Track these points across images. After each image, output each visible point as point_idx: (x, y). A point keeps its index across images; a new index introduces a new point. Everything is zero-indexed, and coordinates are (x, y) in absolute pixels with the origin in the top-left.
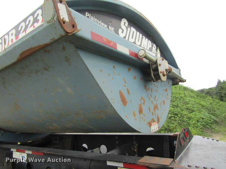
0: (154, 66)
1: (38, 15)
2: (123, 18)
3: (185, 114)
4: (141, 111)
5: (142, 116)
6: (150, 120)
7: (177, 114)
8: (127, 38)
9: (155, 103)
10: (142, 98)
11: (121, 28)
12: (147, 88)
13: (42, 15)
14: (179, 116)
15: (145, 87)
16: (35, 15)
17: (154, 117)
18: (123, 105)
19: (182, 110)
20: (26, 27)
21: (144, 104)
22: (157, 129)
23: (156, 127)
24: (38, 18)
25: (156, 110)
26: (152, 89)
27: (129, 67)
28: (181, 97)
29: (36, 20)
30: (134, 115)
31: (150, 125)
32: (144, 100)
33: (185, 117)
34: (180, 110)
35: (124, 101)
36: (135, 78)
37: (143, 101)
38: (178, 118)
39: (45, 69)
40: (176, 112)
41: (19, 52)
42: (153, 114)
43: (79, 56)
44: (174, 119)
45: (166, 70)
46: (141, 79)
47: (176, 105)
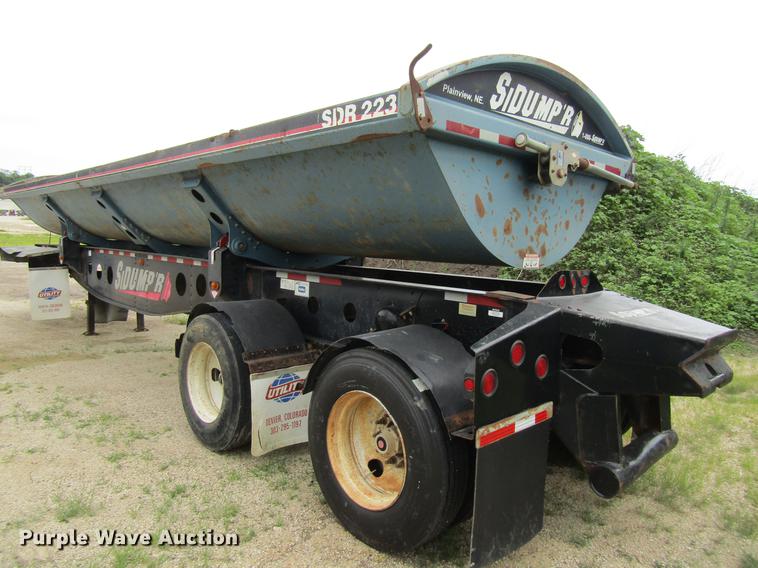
0: (545, 159)
1: (391, 100)
2: (503, 72)
3: (699, 283)
4: (507, 230)
5: (509, 237)
6: (524, 247)
7: (669, 280)
8: (504, 109)
9: (541, 222)
10: (515, 210)
11: (496, 93)
12: (530, 194)
13: (396, 103)
14: (677, 284)
15: (526, 192)
16: (388, 100)
17: (533, 245)
18: (478, 217)
19: (693, 270)
20: (373, 109)
21: (516, 219)
22: (537, 266)
23: (534, 262)
24: (391, 104)
25: (542, 234)
26: (540, 198)
27: (498, 158)
28: (707, 229)
29: (387, 106)
30: (495, 233)
31: (522, 255)
32: (518, 214)
33: (694, 289)
34: (685, 269)
35: (481, 211)
36: (507, 176)
37: (515, 214)
38: (671, 289)
39: (380, 154)
40: (670, 271)
41: (358, 135)
42: (532, 239)
43: (428, 147)
44: (655, 291)
45: (569, 166)
46: (520, 178)
47: (679, 251)
